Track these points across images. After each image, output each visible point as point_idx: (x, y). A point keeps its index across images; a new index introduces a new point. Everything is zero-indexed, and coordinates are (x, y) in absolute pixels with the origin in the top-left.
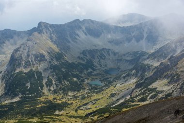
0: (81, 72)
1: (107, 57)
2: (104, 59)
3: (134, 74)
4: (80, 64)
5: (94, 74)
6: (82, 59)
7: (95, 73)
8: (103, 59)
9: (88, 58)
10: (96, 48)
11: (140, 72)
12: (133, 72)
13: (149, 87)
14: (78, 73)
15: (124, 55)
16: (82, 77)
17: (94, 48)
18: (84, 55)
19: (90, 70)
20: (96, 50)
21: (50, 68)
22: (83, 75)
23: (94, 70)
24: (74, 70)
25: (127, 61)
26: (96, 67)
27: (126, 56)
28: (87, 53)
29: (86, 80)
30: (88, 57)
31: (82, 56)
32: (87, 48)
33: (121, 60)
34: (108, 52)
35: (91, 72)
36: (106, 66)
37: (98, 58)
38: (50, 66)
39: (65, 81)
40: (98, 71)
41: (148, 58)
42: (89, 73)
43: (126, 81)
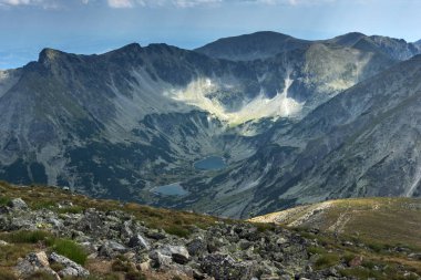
0: (138, 165)
1: (201, 130)
2: (194, 136)
3: (255, 168)
4: (136, 146)
5: (168, 169)
6: (143, 135)
7: (172, 166)
8: (192, 135)
9: (156, 133)
10: (176, 110)
11: (269, 165)
12: (255, 163)
13: (281, 197)
14: (131, 166)
15: (241, 126)
16: (139, 177)
17: (172, 109)
18: (147, 125)
19: (160, 160)
20: (177, 114)
21: (66, 155)
22: (142, 173)
23: (170, 160)
24: (122, 160)
25: (246, 139)
26: (175, 152)
27: (245, 128)
28: (155, 121)
29: (148, 183)
30: (158, 130)
31: (142, 128)
32: (156, 111)
33: (233, 137)
34: (204, 119)
35: (163, 165)
36: (198, 150)
37: (182, 134)
38: (64, 151)
39: (99, 185)
40: (178, 162)
41: (289, 133)
42: (157, 166)
43: (238, 184)
